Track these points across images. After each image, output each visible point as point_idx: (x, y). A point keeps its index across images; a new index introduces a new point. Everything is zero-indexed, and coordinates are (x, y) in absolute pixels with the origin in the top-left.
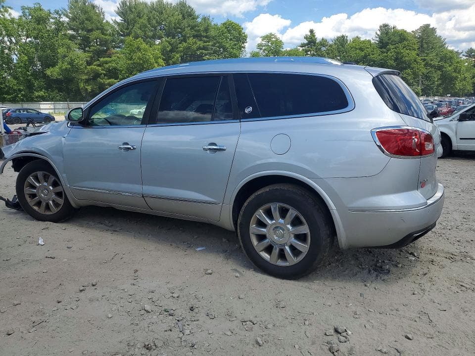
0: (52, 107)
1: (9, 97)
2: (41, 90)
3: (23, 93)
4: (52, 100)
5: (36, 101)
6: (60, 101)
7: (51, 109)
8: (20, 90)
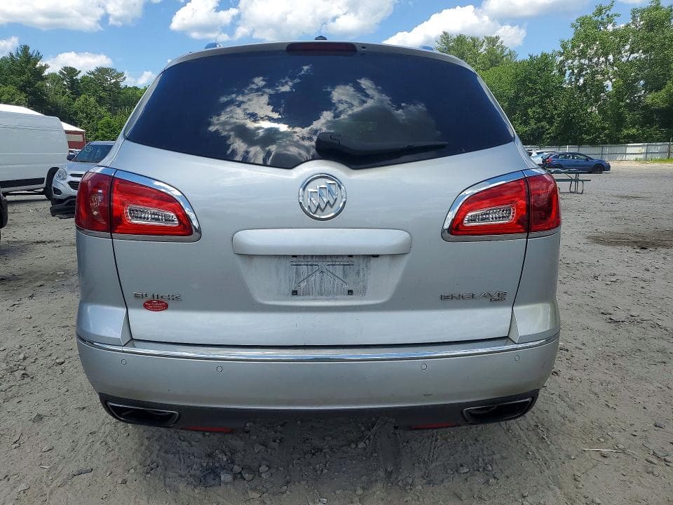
0: (644, 150)
1: (588, 138)
2: (633, 127)
3: (607, 132)
4: (645, 140)
5: (622, 143)
6: (658, 141)
7: (641, 154)
8: (603, 129)
